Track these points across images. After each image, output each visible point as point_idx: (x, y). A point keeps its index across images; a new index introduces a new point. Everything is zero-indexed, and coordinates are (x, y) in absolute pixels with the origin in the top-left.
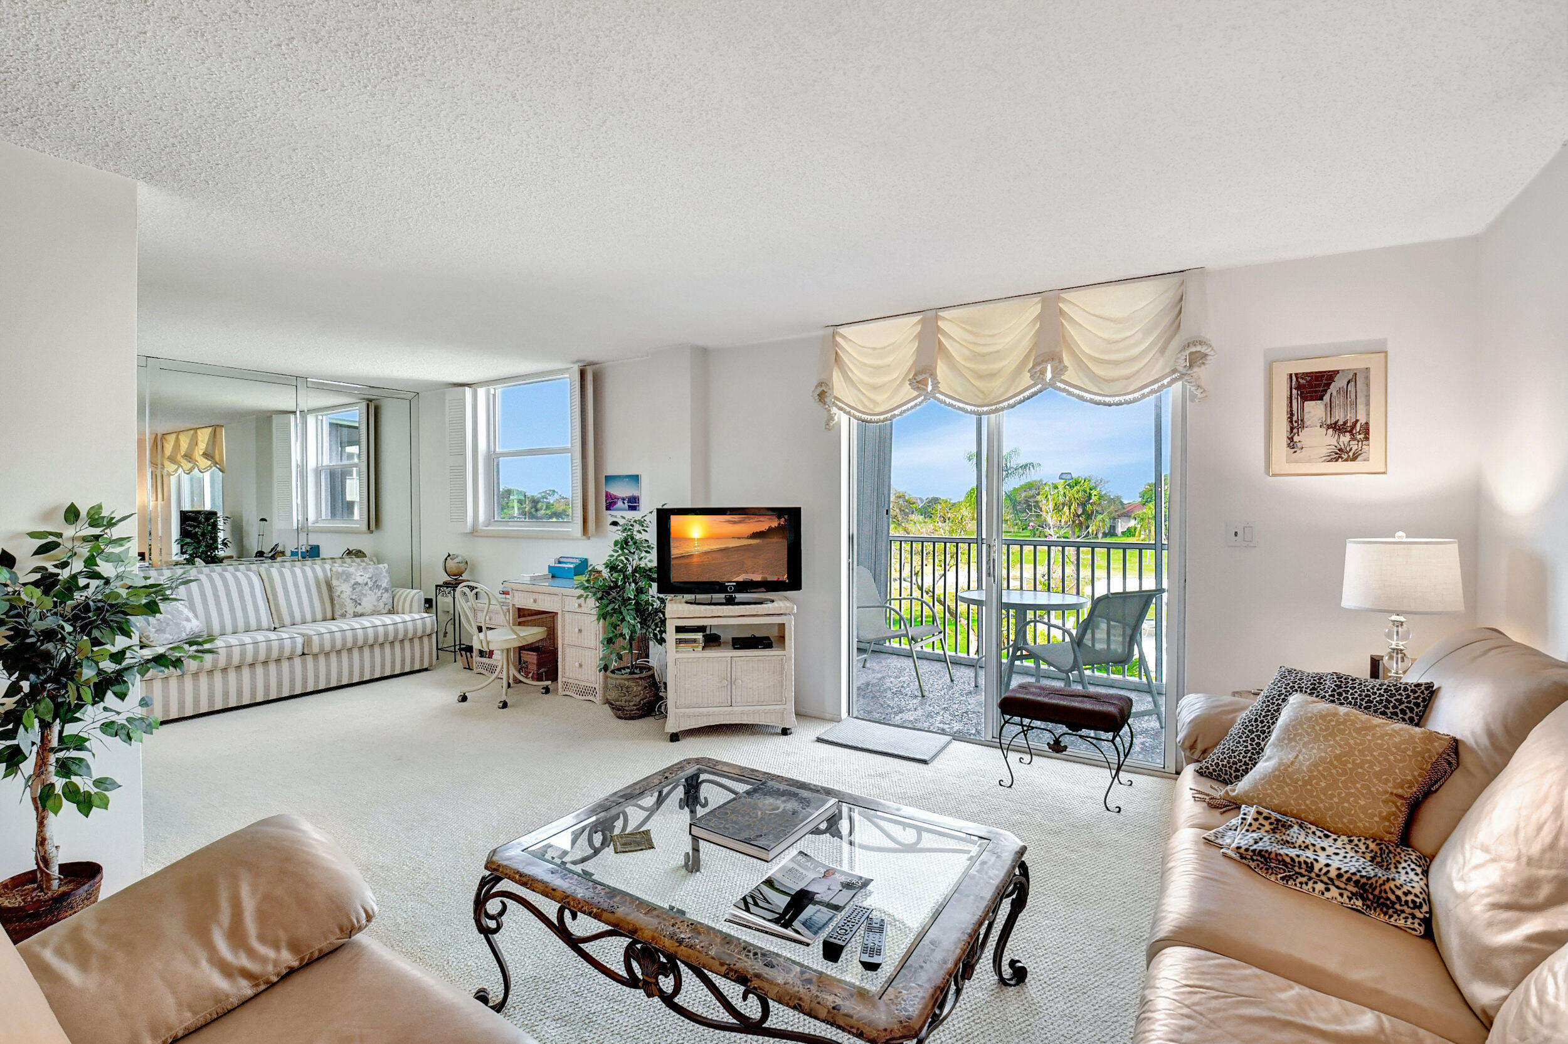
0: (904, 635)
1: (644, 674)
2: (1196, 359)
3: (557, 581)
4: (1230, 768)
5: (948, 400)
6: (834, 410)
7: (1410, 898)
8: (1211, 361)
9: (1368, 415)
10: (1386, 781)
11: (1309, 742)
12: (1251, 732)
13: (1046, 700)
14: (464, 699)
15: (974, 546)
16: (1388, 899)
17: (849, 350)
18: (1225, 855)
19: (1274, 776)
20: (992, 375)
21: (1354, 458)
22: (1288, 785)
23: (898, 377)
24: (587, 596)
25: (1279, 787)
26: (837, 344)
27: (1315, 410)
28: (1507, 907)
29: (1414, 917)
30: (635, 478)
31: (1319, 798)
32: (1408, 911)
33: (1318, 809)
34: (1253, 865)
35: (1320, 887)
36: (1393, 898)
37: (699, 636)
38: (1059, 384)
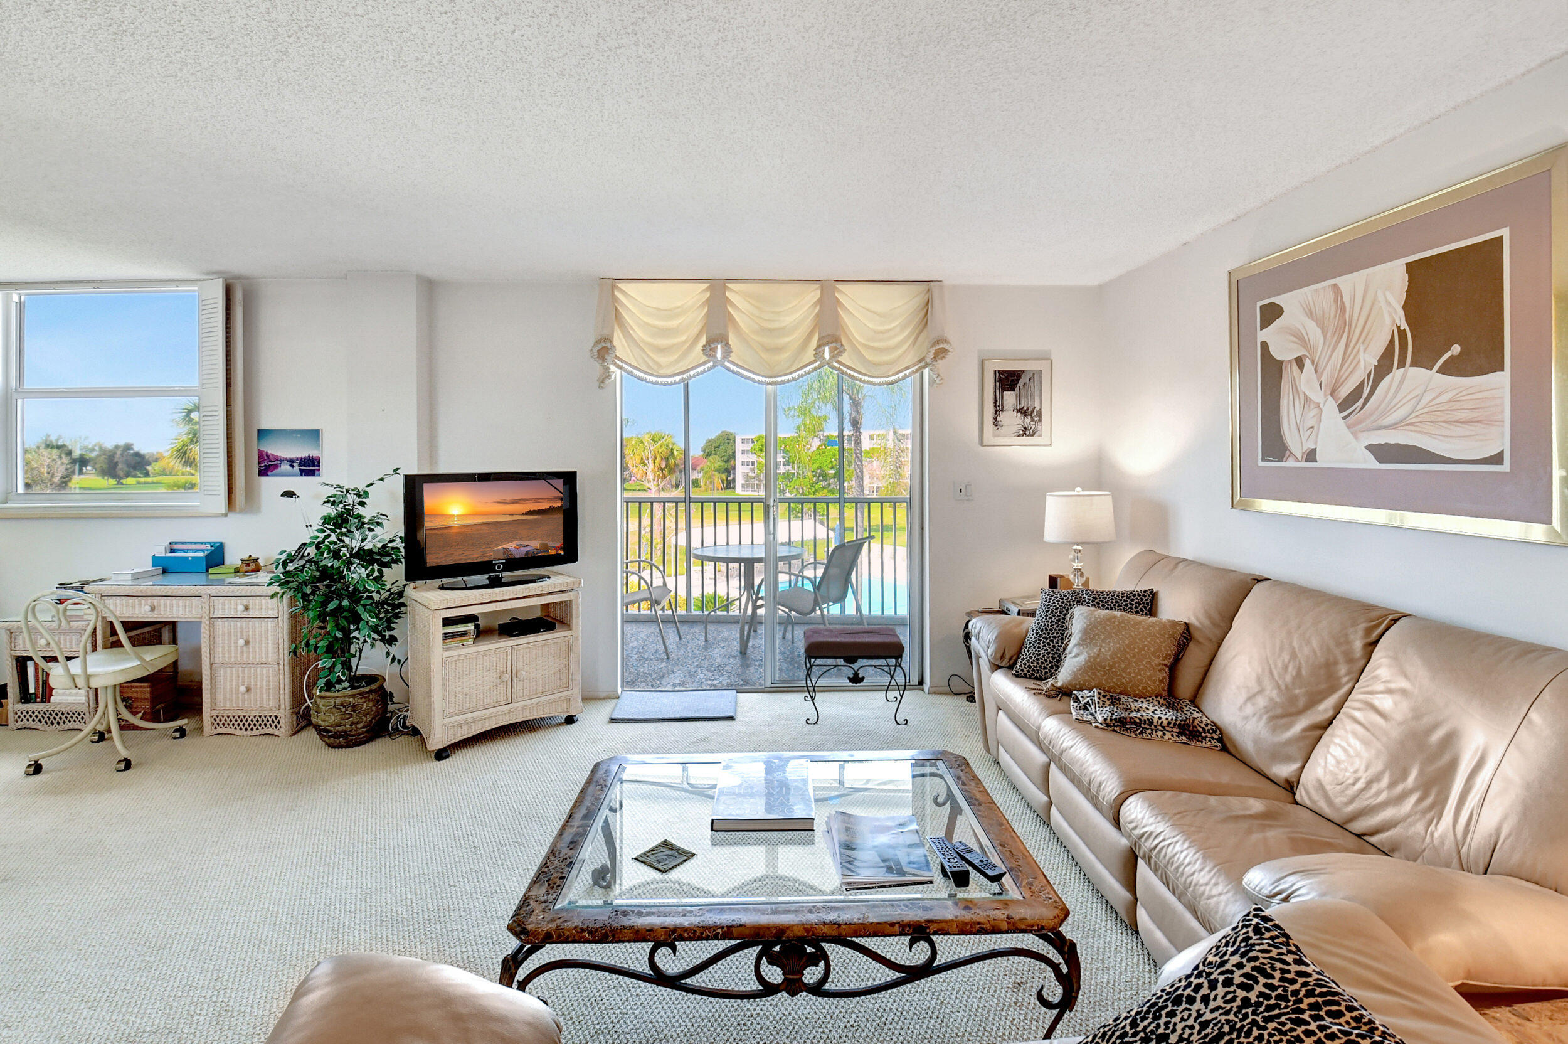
0: (646, 599)
1: (374, 686)
2: (940, 354)
3: (171, 578)
4: (1040, 667)
5: (736, 369)
6: (612, 368)
7: (1209, 727)
8: (950, 356)
9: (1041, 403)
10: (1159, 657)
11: (1105, 639)
12: (1046, 638)
13: (838, 640)
14: (37, 769)
15: (682, 507)
16: (1198, 731)
17: (631, 307)
18: (1097, 727)
19: (1088, 667)
20: (779, 350)
21: (1033, 435)
22: (1099, 671)
23: (684, 342)
24: (284, 593)
25: (1093, 673)
26: (615, 299)
27: (1009, 398)
28: (1282, 716)
29: (1212, 738)
30: (314, 435)
31: (1121, 675)
32: (1209, 735)
33: (1123, 683)
34: (1117, 729)
35: (1160, 733)
36: (1201, 730)
37: (470, 627)
38: (835, 364)
